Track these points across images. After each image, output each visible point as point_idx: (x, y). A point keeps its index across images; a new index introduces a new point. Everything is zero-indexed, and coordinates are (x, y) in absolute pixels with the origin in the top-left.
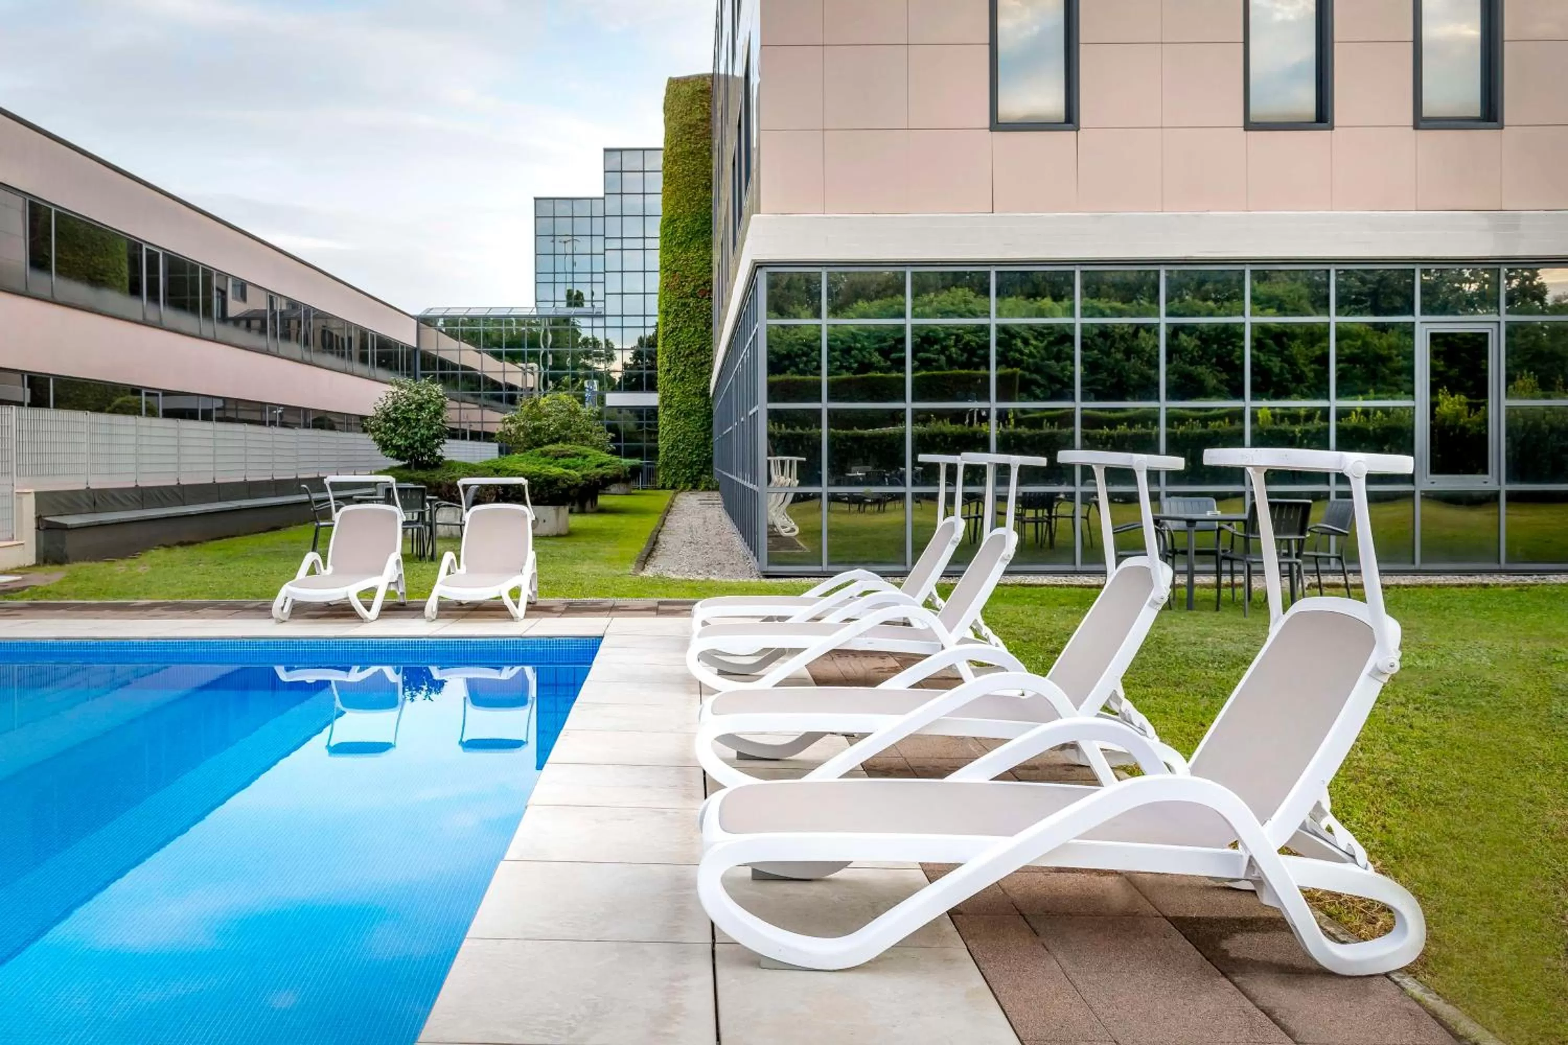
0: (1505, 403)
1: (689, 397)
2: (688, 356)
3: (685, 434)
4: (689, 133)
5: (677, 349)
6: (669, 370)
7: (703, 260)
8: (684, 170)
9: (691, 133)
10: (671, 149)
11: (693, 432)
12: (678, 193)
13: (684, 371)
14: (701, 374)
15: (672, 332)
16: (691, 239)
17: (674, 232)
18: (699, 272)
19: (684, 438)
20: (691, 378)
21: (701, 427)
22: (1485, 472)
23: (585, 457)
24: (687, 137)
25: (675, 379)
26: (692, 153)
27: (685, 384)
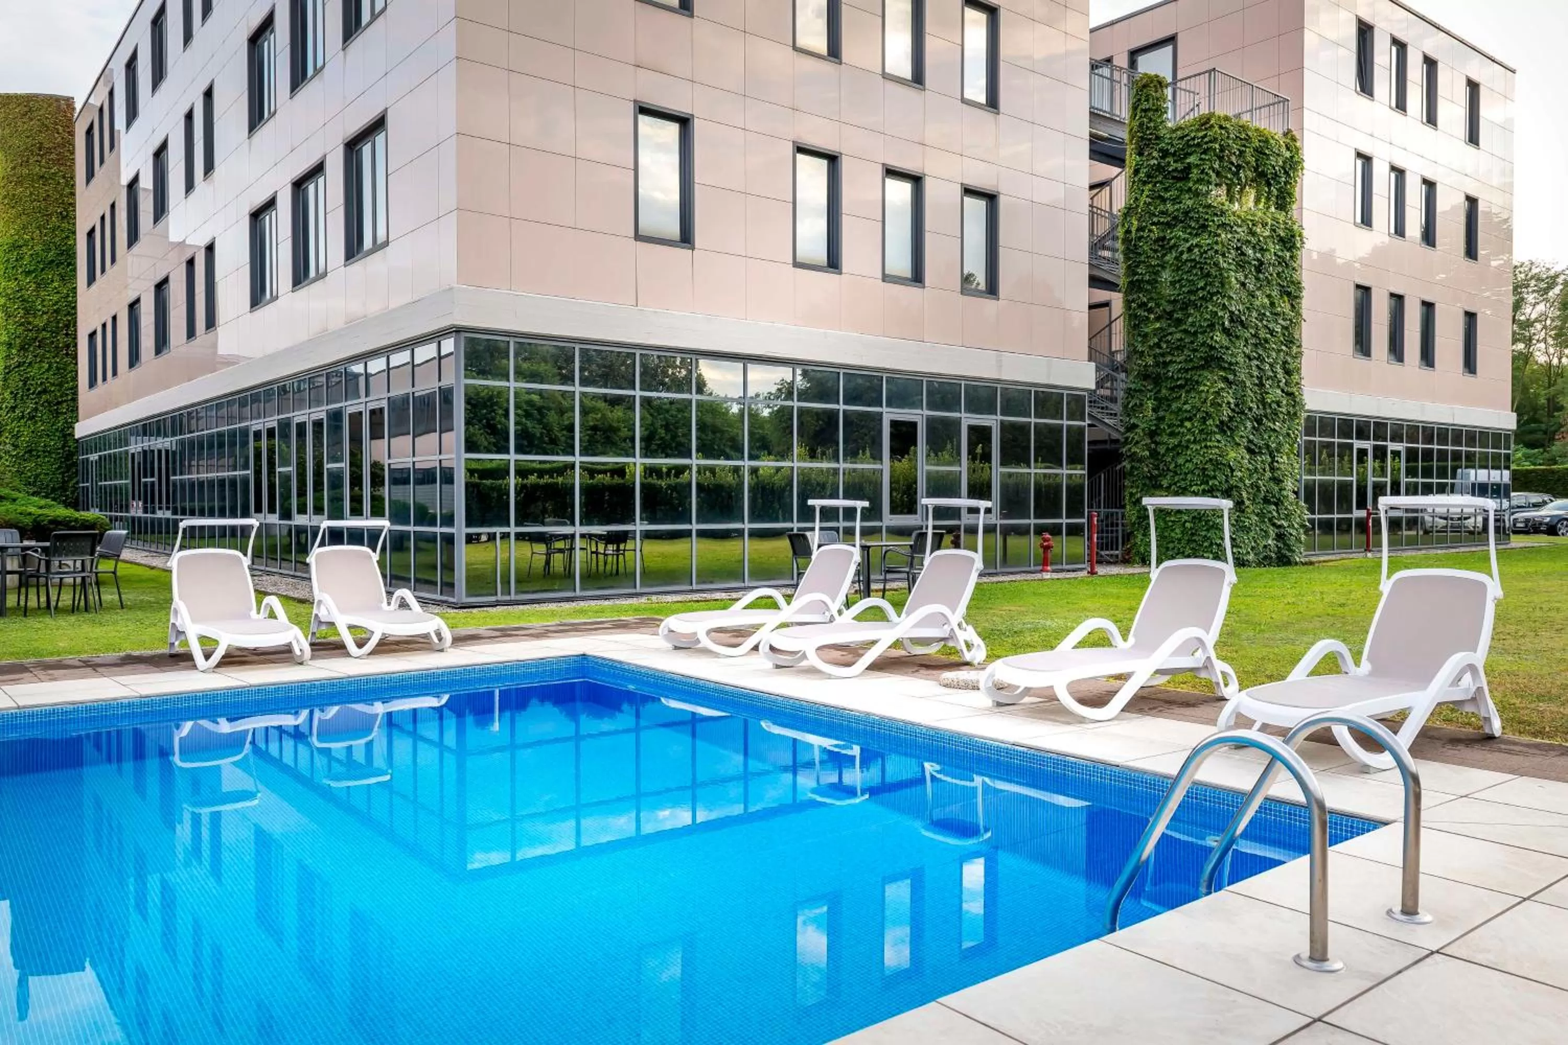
0: (926, 468)
1: (41, 437)
2: (40, 393)
3: (37, 476)
4: (39, 155)
5: (25, 384)
6: (13, 409)
7: (58, 293)
8: (31, 194)
9: (42, 156)
10: (14, 168)
11: (48, 474)
12: (23, 217)
13: (36, 410)
14: (57, 413)
15: (18, 366)
16: (43, 270)
17: (20, 258)
18: (54, 305)
19: (35, 482)
20: (44, 417)
21: (57, 469)
22: (916, 513)
23: (14, 500)
24: (36, 158)
25: (23, 417)
26: (42, 177)
27: (36, 422)
